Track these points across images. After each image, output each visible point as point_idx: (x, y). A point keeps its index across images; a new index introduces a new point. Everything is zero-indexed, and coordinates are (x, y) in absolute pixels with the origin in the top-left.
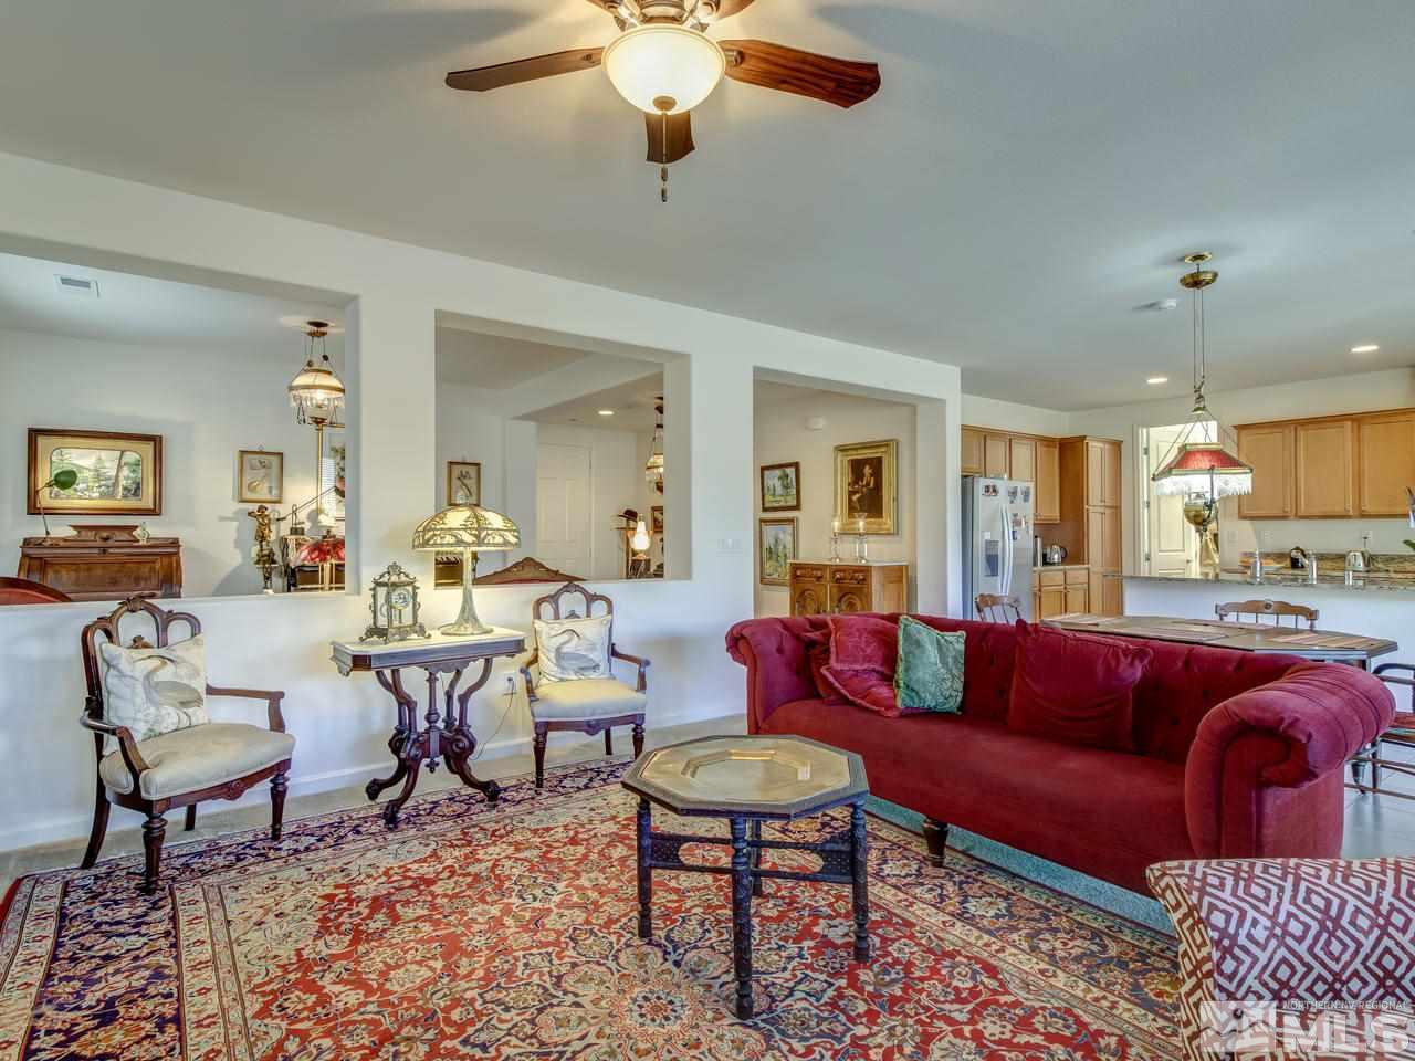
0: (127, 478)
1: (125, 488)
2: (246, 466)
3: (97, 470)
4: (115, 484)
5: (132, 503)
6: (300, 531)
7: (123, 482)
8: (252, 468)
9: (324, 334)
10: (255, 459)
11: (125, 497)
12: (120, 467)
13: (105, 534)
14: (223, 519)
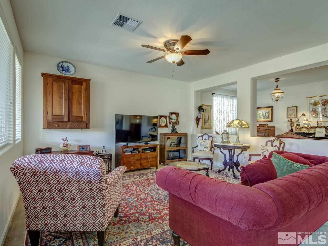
0: (267, 115)
1: (267, 117)
2: (289, 110)
3: (262, 114)
4: (265, 116)
5: (268, 120)
6: (298, 125)
7: (266, 116)
8: (290, 110)
9: (279, 80)
10: (291, 109)
11: (267, 118)
12: (266, 113)
13: (263, 125)
14: (284, 122)
